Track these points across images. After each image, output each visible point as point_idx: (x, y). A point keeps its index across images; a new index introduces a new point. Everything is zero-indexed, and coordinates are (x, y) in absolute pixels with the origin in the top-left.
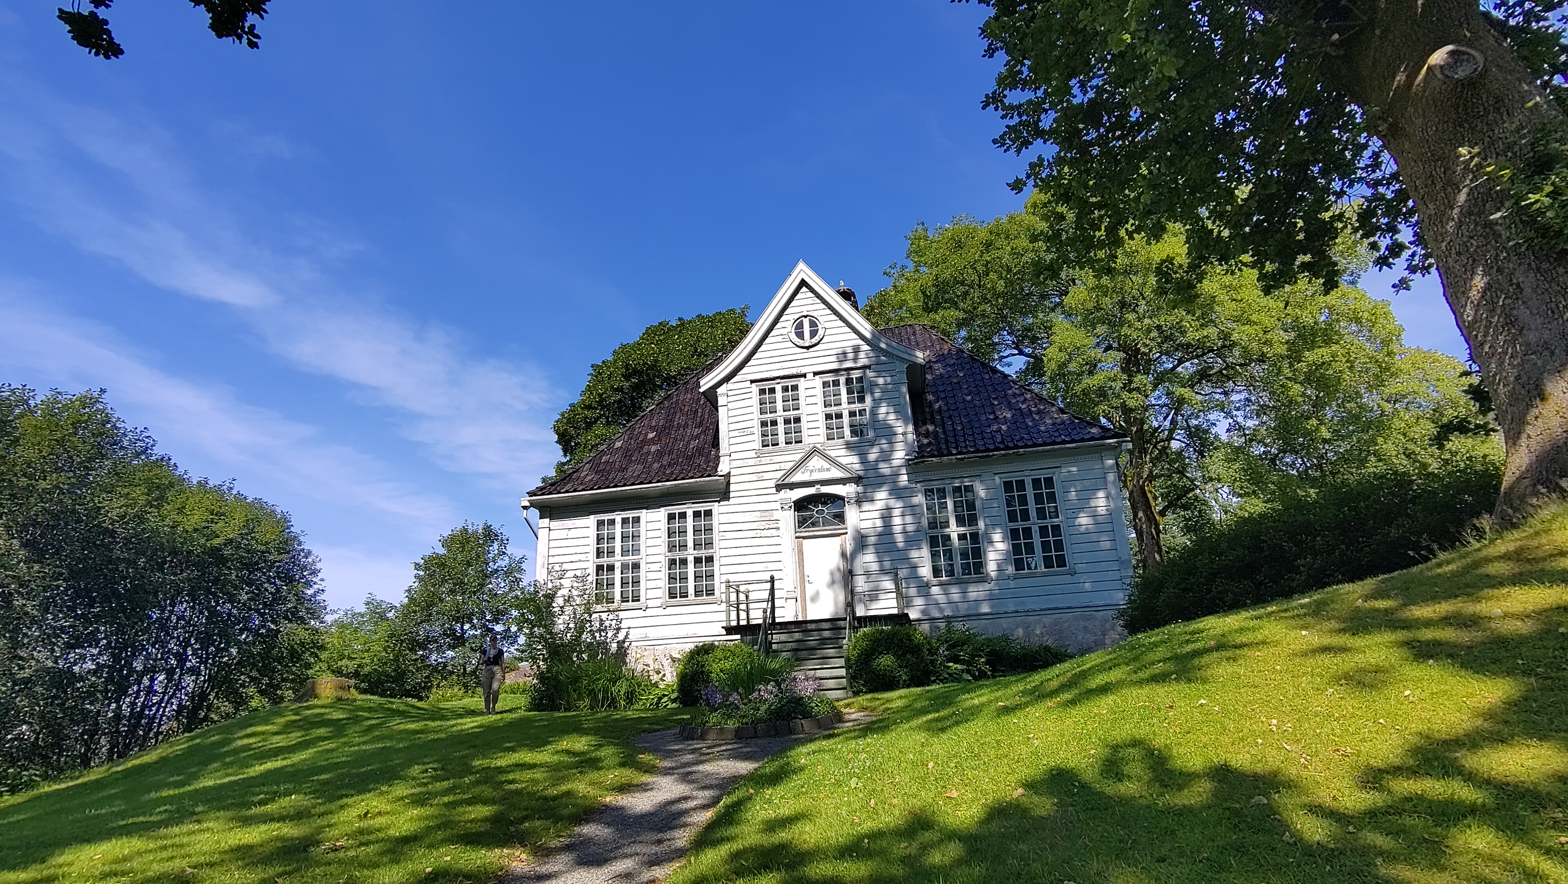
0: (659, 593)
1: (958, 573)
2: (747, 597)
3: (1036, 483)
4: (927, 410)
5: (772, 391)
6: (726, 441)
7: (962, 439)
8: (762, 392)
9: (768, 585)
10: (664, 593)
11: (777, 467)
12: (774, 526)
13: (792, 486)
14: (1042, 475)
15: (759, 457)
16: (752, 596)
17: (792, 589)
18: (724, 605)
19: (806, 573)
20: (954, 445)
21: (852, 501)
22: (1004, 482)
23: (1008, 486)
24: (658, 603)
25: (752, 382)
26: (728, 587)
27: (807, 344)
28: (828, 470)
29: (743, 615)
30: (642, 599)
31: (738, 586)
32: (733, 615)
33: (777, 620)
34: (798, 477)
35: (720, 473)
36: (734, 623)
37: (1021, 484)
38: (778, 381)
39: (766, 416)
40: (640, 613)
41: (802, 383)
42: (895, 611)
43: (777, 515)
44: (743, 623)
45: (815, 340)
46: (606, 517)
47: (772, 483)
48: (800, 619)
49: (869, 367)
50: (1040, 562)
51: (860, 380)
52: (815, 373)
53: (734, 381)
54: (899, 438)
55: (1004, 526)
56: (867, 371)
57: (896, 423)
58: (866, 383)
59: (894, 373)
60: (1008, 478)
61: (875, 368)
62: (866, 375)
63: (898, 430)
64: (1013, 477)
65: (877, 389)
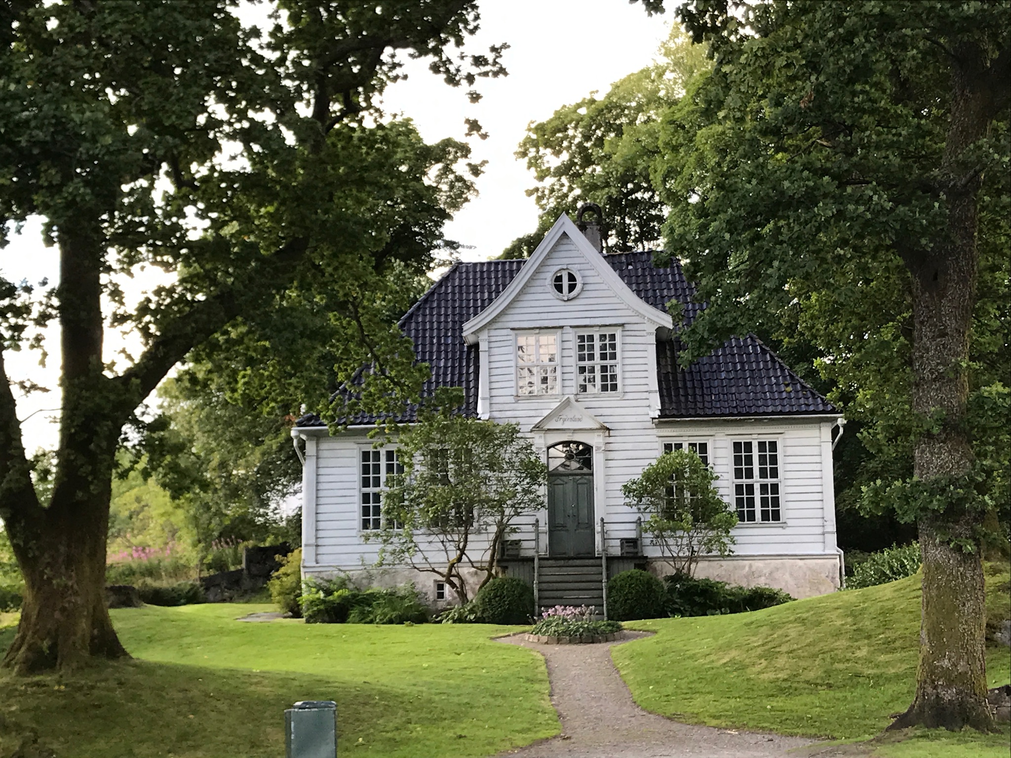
3: (762, 445)
11: (533, 413)
13: (548, 432)
14: (767, 439)
15: (516, 403)
21: (600, 451)
22: (734, 443)
23: (737, 446)
25: (513, 329)
27: (565, 298)
28: (579, 420)
34: (554, 425)
37: (748, 446)
38: (537, 331)
41: (559, 336)
45: (572, 295)
46: (371, 449)
49: (623, 325)
50: (758, 515)
51: (613, 337)
52: (571, 327)
53: (494, 327)
54: (645, 395)
55: (730, 481)
56: (620, 329)
57: (643, 381)
58: (618, 341)
59: (644, 333)
60: (738, 439)
61: (627, 327)
62: (618, 333)
63: (645, 388)
64: (743, 440)
65: (627, 347)
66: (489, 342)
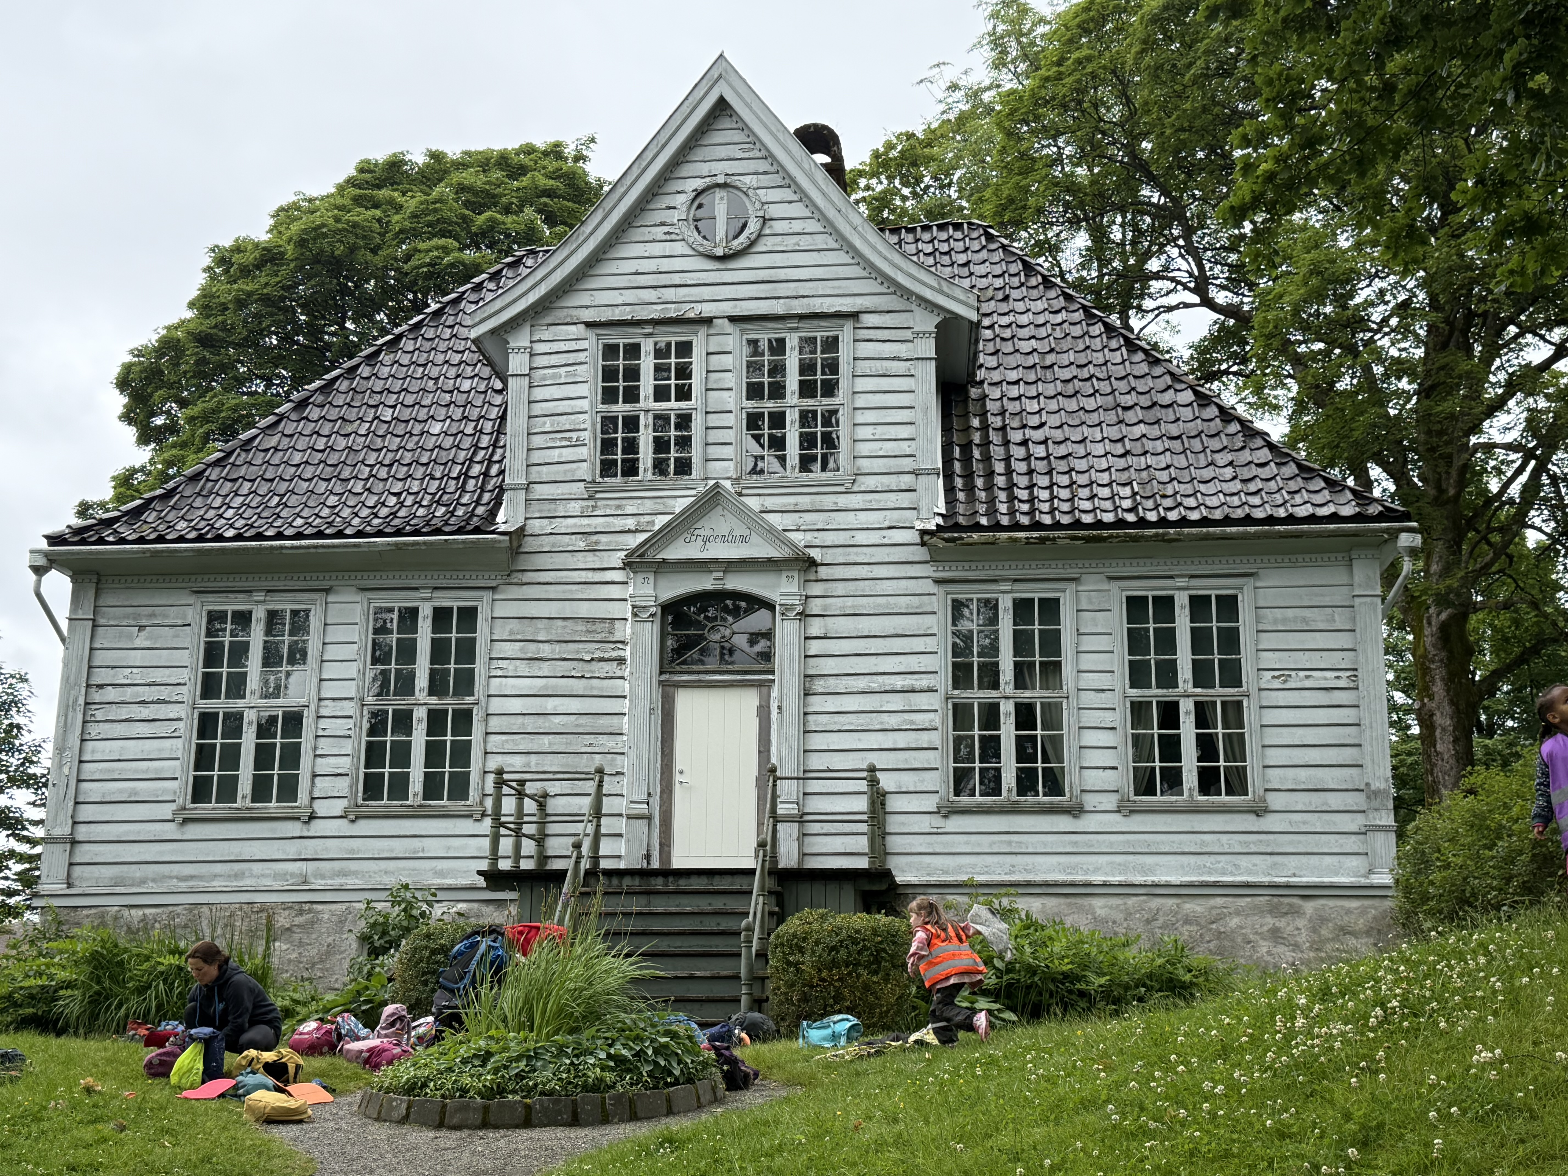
0: (342, 786)
1: (1010, 791)
2: (542, 806)
3: (1199, 605)
4: (976, 422)
5: (633, 350)
6: (522, 454)
7: (1045, 495)
8: (610, 351)
9: (590, 787)
10: (353, 786)
11: (630, 523)
12: (614, 654)
13: (663, 567)
14: (1213, 589)
15: (590, 498)
16: (555, 806)
17: (644, 797)
18: (488, 822)
19: (678, 764)
20: (1025, 507)
21: (792, 615)
22: (1129, 598)
23: (1136, 606)
24: (337, 808)
25: (589, 325)
26: (500, 783)
27: (720, 252)
28: (744, 539)
29: (528, 847)
30: (303, 797)
31: (522, 783)
32: (506, 845)
33: (604, 864)
34: (677, 551)
35: (503, 527)
36: (505, 865)
37: (1165, 605)
38: (648, 330)
39: (614, 408)
40: (294, 828)
41: (700, 342)
42: (862, 863)
43: (625, 631)
44: (526, 865)
45: (736, 244)
46: (232, 605)
47: (617, 559)
48: (655, 865)
49: (854, 316)
50: (1190, 778)
51: (832, 344)
52: (733, 319)
53: (549, 320)
54: (907, 480)
55: (1118, 694)
56: (848, 326)
57: (905, 448)
58: (844, 353)
59: (908, 334)
60: (1138, 589)
61: (869, 320)
62: (846, 335)
63: (907, 464)
64: (1149, 590)
65: (863, 367)
66: (531, 355)
